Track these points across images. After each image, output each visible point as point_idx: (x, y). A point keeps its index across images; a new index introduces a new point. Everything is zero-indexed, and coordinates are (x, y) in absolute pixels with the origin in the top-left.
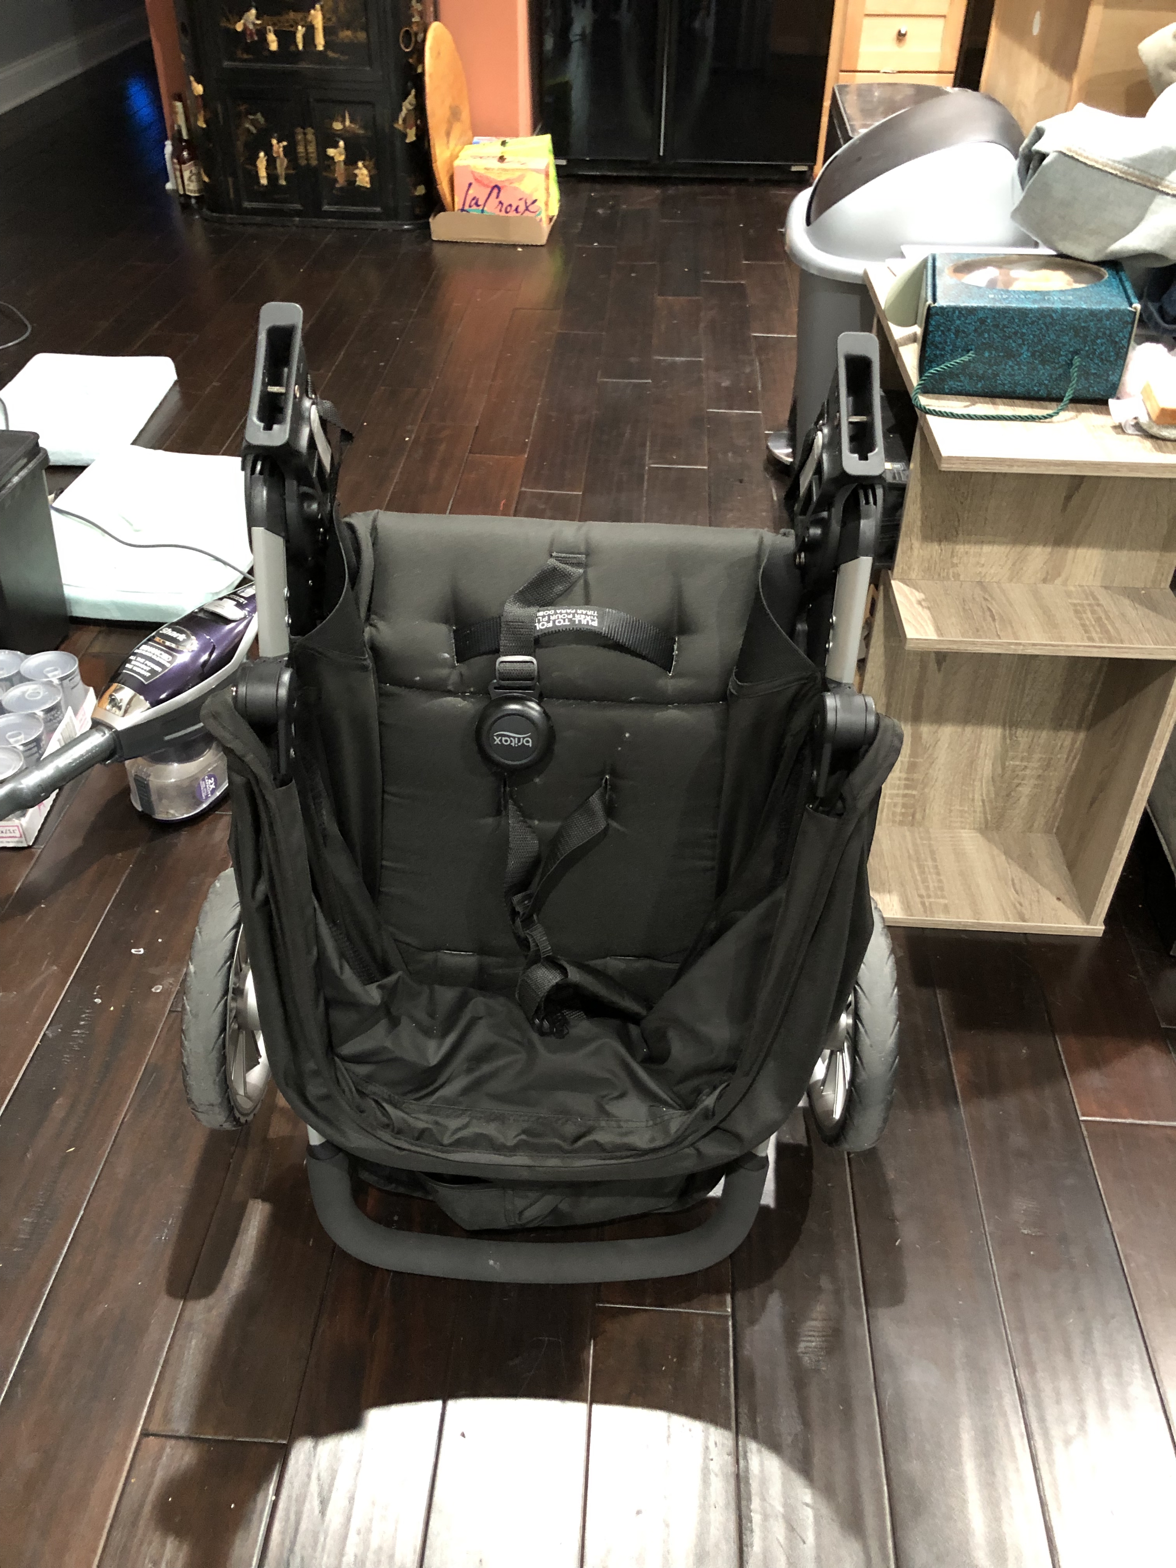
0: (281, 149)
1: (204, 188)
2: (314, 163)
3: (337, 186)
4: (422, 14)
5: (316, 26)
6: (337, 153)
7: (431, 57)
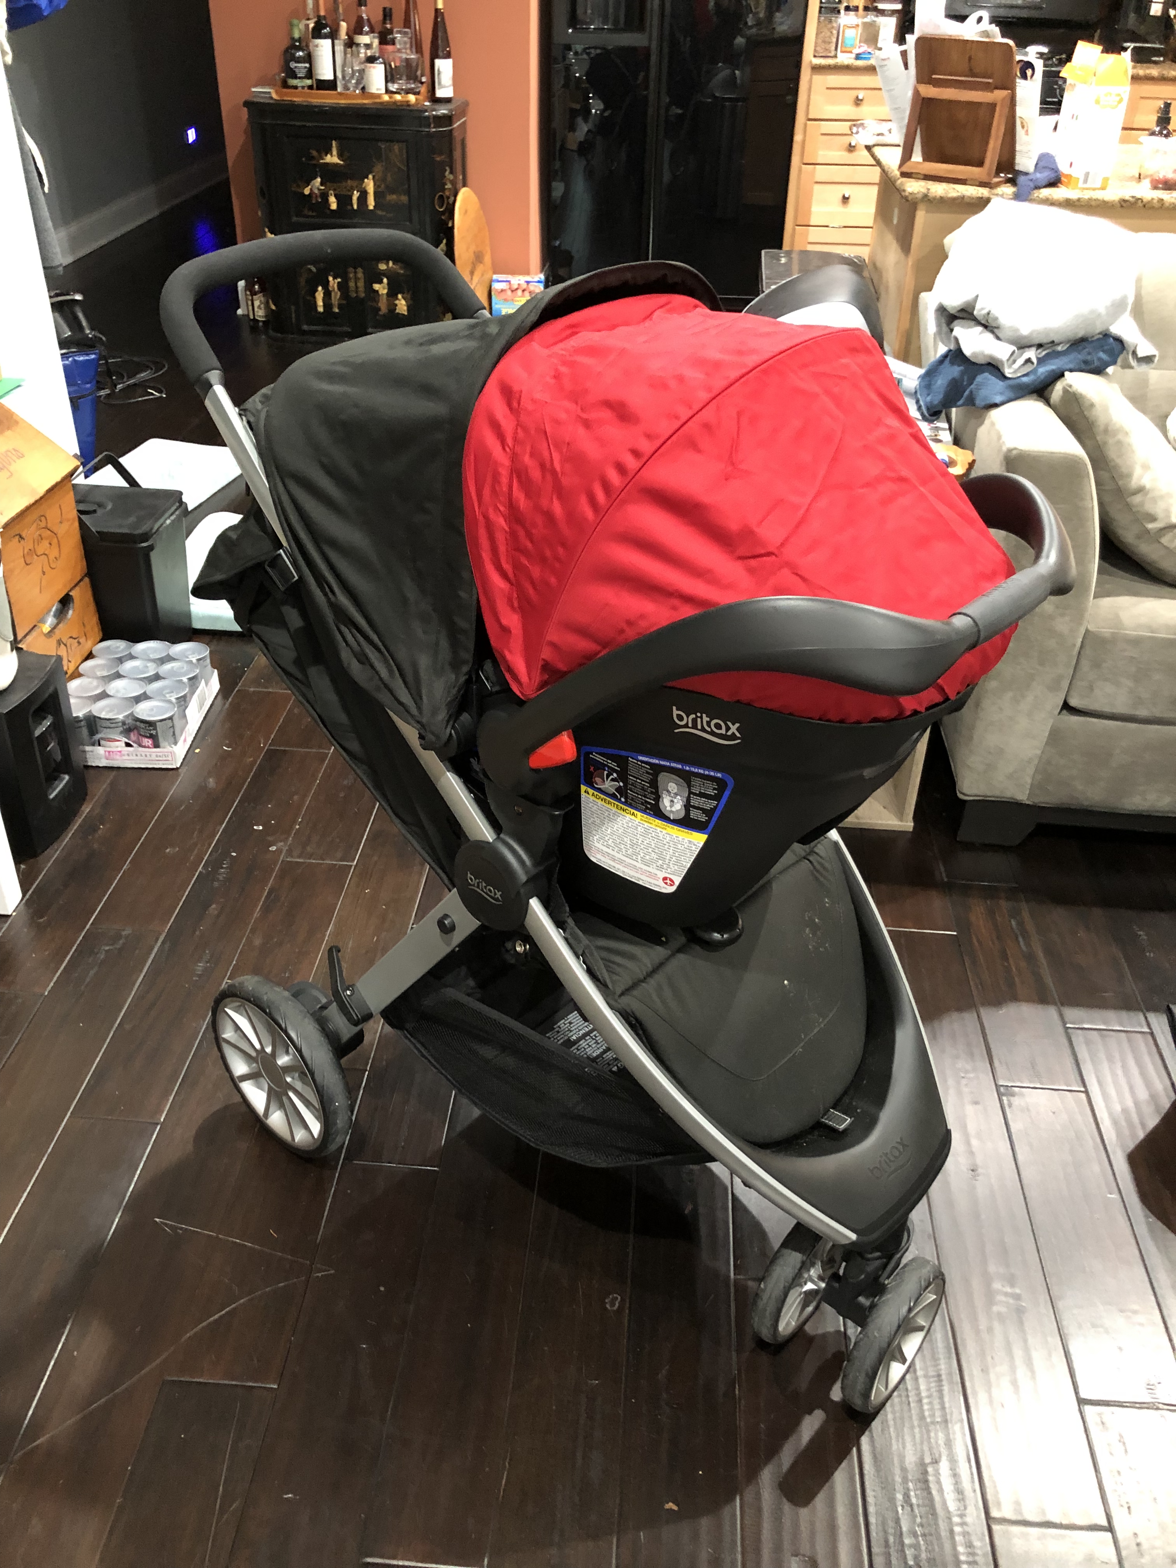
0: (336, 286)
1: (270, 313)
2: (362, 295)
3: (381, 313)
4: (454, 183)
5: (369, 191)
6: (381, 288)
7: (460, 214)
